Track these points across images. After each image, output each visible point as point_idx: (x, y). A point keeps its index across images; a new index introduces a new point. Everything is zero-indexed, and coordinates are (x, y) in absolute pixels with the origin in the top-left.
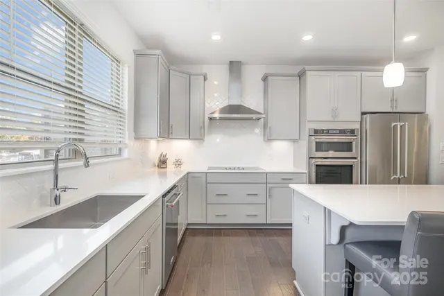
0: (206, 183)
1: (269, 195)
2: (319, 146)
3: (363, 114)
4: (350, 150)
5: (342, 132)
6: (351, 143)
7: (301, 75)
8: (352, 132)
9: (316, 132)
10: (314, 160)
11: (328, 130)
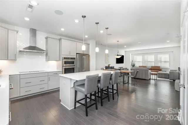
0: (20, 79)
1: (49, 80)
2: (66, 63)
3: (77, 54)
4: (74, 64)
5: (72, 58)
6: (74, 62)
7: (60, 40)
8: (74, 58)
9: (65, 58)
10: (64, 67)
11: (68, 58)
